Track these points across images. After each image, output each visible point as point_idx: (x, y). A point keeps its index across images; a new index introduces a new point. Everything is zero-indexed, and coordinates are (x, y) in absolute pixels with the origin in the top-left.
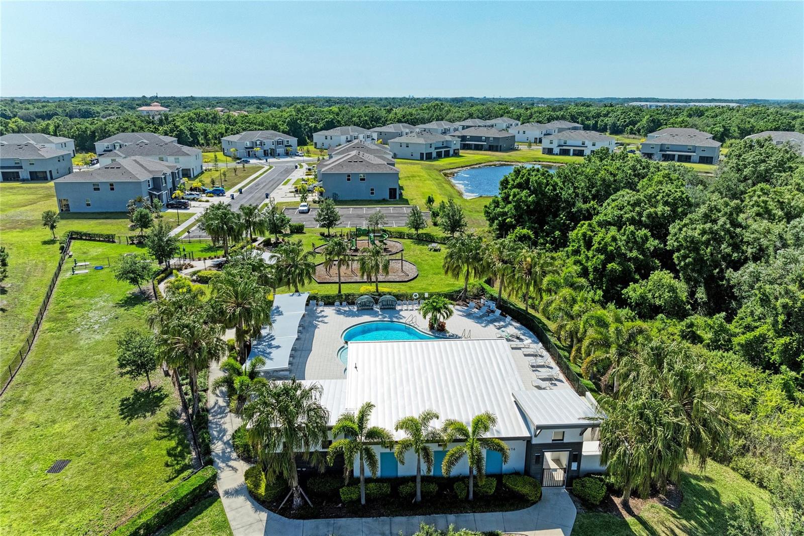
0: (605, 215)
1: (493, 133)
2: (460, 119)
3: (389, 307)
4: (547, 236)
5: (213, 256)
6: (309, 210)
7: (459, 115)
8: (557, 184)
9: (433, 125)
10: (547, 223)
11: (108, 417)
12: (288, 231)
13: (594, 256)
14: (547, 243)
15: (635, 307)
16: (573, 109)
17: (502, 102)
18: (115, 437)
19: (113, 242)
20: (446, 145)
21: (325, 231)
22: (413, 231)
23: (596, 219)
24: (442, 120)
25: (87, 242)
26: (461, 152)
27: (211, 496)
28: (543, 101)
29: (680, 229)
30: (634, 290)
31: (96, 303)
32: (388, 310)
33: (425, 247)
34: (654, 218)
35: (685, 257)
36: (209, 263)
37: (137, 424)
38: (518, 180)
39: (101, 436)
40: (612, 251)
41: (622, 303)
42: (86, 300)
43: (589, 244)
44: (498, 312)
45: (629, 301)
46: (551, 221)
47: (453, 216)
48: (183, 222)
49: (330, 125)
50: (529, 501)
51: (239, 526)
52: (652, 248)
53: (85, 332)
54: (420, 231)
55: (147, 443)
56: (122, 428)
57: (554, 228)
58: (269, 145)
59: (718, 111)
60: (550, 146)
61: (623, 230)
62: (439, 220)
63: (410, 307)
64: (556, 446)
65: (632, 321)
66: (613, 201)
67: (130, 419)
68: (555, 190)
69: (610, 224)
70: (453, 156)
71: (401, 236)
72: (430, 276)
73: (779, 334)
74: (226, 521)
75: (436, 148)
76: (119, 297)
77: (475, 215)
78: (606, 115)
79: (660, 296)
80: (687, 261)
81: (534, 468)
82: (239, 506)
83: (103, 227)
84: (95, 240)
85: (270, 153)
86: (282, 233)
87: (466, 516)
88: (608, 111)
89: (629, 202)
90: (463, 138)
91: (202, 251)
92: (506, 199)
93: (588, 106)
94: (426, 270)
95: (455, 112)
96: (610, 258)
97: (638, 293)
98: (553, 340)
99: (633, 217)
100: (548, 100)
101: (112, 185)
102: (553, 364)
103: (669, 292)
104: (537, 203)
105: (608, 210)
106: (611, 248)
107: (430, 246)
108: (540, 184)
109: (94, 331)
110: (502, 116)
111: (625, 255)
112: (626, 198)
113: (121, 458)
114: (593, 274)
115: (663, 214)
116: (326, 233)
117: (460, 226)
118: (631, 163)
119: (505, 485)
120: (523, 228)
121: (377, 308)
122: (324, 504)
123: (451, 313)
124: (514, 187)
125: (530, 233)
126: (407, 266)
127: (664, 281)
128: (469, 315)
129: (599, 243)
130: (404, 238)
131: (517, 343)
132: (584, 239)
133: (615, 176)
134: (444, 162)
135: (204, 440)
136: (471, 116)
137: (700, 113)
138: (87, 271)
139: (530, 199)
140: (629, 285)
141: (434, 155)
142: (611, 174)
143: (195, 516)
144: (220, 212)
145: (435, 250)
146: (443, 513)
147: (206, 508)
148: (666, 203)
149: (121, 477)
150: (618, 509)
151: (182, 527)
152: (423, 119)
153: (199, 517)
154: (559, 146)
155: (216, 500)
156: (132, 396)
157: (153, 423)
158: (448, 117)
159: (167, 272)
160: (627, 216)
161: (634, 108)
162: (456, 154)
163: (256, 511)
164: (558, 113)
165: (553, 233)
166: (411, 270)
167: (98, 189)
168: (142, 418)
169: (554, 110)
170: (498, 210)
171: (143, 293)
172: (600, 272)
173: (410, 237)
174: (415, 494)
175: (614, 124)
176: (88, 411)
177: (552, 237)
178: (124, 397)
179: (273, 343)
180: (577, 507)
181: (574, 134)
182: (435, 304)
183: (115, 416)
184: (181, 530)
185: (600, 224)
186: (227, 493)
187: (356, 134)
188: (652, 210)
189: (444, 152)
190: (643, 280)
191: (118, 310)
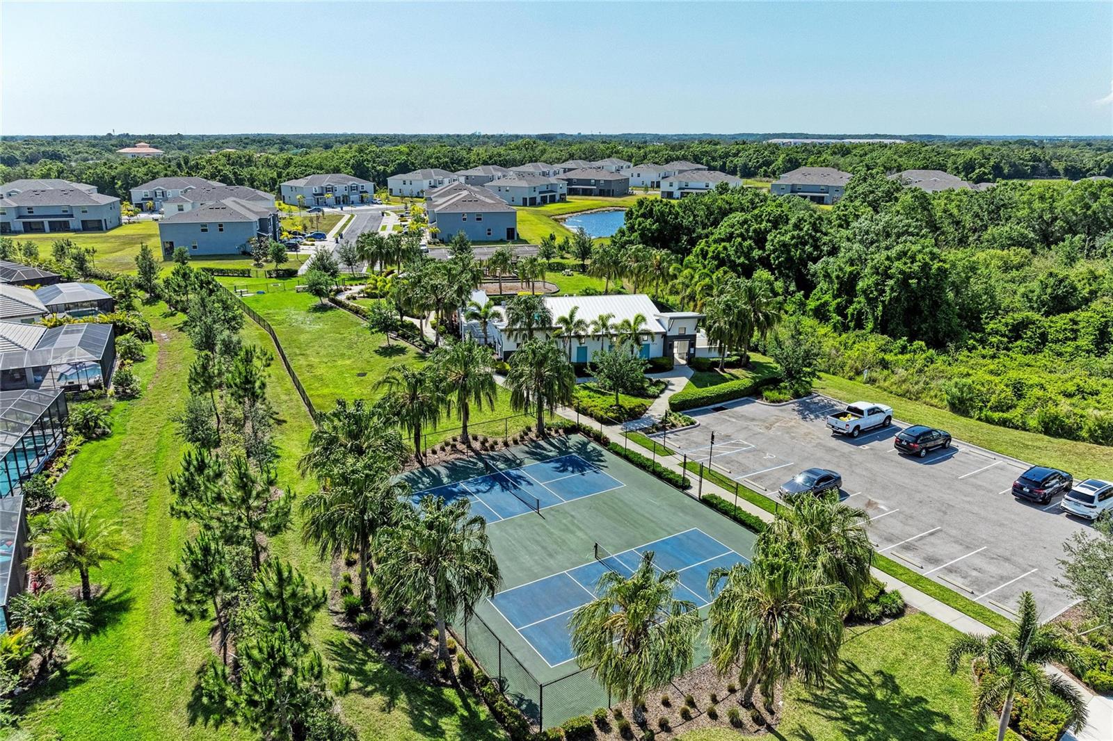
0: (719, 234)
1: (603, 176)
2: (558, 160)
7: (558, 155)
8: (678, 213)
9: (529, 168)
11: (372, 357)
16: (696, 148)
17: (606, 140)
20: (551, 189)
22: (545, 260)
23: (711, 238)
24: (536, 161)
26: (568, 198)
28: (659, 138)
29: (776, 237)
33: (558, 274)
34: (758, 232)
35: (778, 257)
38: (642, 211)
48: (304, 261)
49: (404, 168)
50: (666, 368)
54: (551, 261)
58: (341, 190)
59: (867, 149)
60: (670, 189)
61: (733, 242)
64: (681, 337)
66: (726, 222)
68: (676, 218)
69: (722, 239)
70: (559, 202)
73: (835, 297)
75: (540, 193)
78: (736, 155)
80: (780, 261)
81: (668, 352)
84: (228, 276)
85: (343, 201)
88: (738, 150)
89: (739, 221)
90: (570, 181)
92: (632, 229)
93: (715, 144)
94: (565, 287)
95: (552, 152)
99: (742, 233)
100: (664, 137)
101: (221, 225)
104: (659, 231)
105: (722, 229)
107: (562, 273)
108: (662, 213)
110: (609, 156)
111: (734, 262)
112: (736, 219)
115: (764, 228)
118: (750, 197)
124: (638, 216)
126: (547, 285)
127: (763, 277)
133: (730, 204)
134: (551, 208)
136: (572, 157)
137: (845, 151)
138: (252, 295)
139: (654, 227)
141: (538, 200)
142: (727, 203)
145: (569, 276)
148: (768, 221)
150: (718, 372)
152: (514, 160)
154: (680, 189)
156: (380, 349)
157: (408, 357)
158: (542, 159)
160: (736, 232)
161: (769, 145)
162: (562, 200)
164: (678, 153)
166: (552, 287)
167: (206, 230)
169: (673, 149)
170: (624, 238)
171: (324, 305)
175: (745, 165)
181: (696, 175)
183: (377, 357)
185: (715, 241)
187: (440, 178)
188: (757, 226)
189: (549, 197)
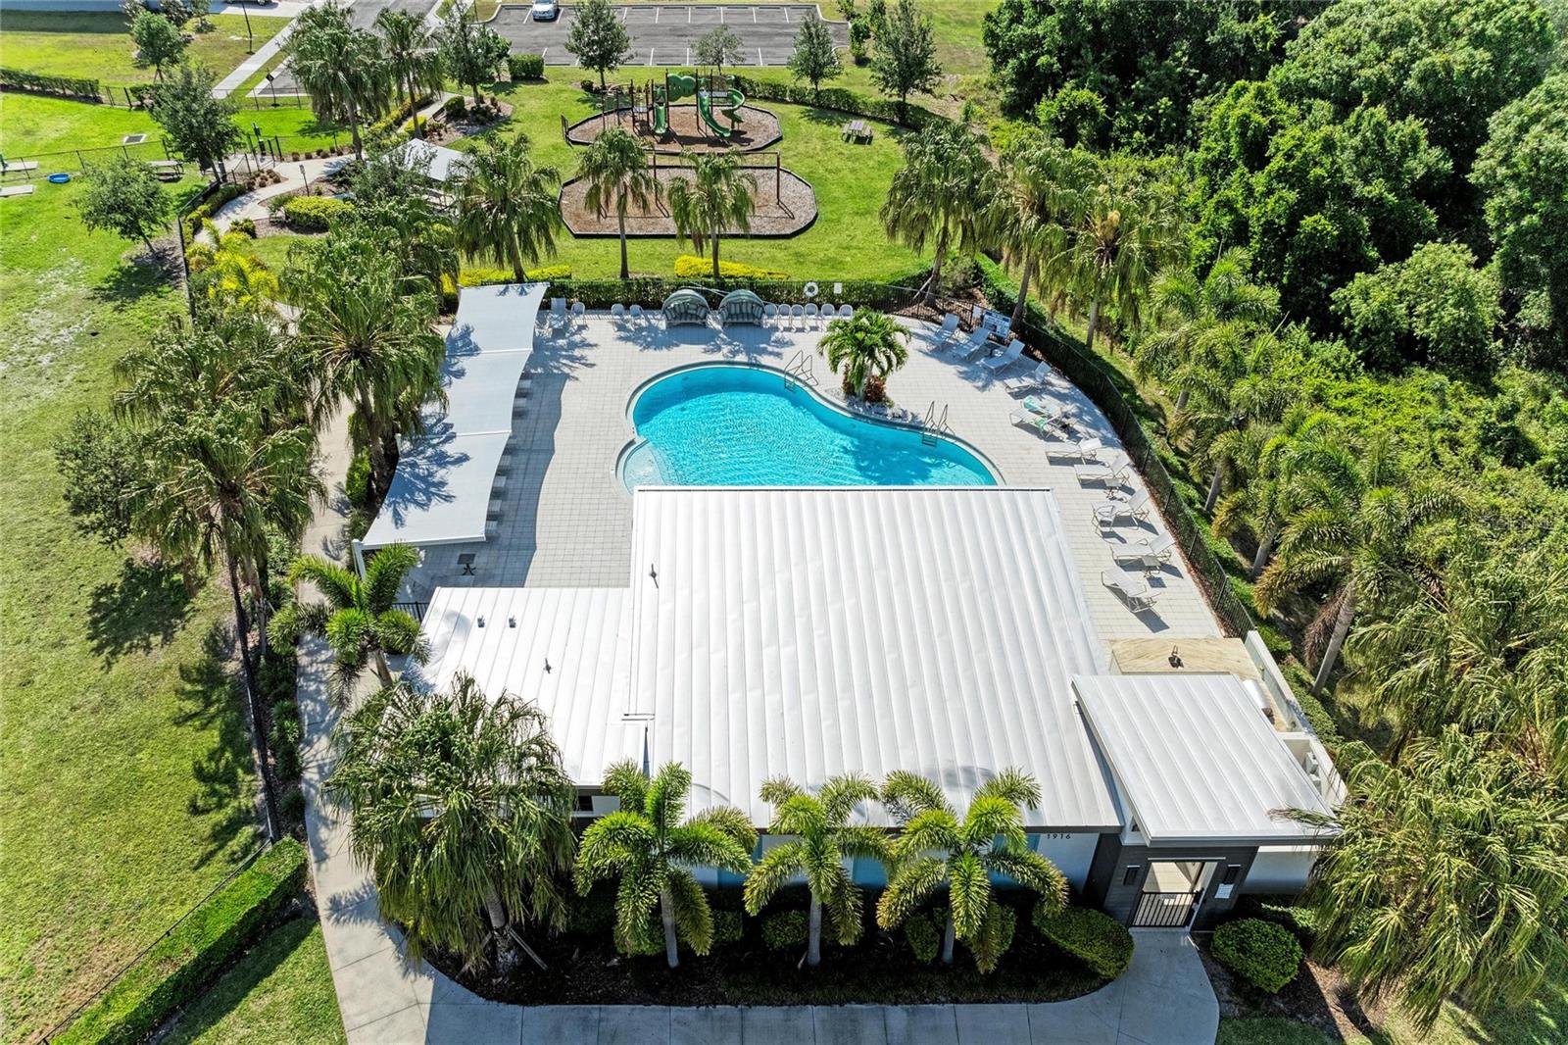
0: (1305, 65)
3: (745, 323)
4: (1137, 109)
5: (327, 149)
6: (557, 12)
10: (1142, 74)
11: (59, 645)
12: (506, 77)
13: (1270, 192)
14: (1136, 128)
15: (1360, 338)
18: (74, 709)
19: (97, 101)
21: (593, 76)
22: (806, 83)
23: (1278, 74)
25: (34, 99)
27: (296, 915)
29: (1523, 129)
30: (1365, 295)
31: (48, 287)
32: (744, 330)
33: (835, 129)
34: (1439, 82)
35: (1520, 211)
36: (317, 168)
37: (128, 671)
39: (41, 704)
40: (1319, 180)
41: (1327, 325)
42: (26, 277)
43: (1255, 152)
44: (1017, 346)
45: (1347, 321)
46: (1151, 68)
47: (906, 46)
48: (262, 43)
50: (1096, 975)
51: (364, 1019)
52: (1420, 172)
53: (17, 376)
54: (825, 84)
55: (150, 732)
56: (91, 680)
57: (1159, 88)
61: (1353, 118)
62: (869, 48)
63: (797, 322)
65: (1349, 379)
66: (1332, 23)
67: (113, 654)
69: (1315, 93)
71: (776, 94)
72: (846, 219)
74: (331, 1000)
76: (103, 270)
77: (957, 34)
79: (1430, 313)
80: (1524, 223)
81: (1116, 894)
82: (365, 952)
83: (72, 56)
84: (52, 95)
86: (492, 79)
87: (933, 1012)
89: (1376, 31)
91: (303, 132)
94: (835, 200)
96: (1314, 198)
97: (1375, 305)
98: (1157, 445)
99: (1381, 78)
102: (1155, 517)
103: (1456, 306)
104: (1119, 15)
105: (1314, 51)
106: (1318, 171)
107: (846, 128)
109: (40, 375)
111: (1348, 189)
112: (1369, 18)
113: (87, 777)
114: (1261, 241)
115: (1467, 73)
116: (597, 84)
117: (924, 74)
119: (1037, 932)
120: (1078, 87)
121: (714, 322)
122: (575, 956)
123: (901, 357)
125: (1098, 100)
126: (791, 188)
127: (1447, 274)
128: (942, 351)
129: (1289, 156)
130: (783, 101)
131: (1066, 448)
132: (1243, 135)
135: (283, 738)
138: (29, 188)
140: (1352, 279)
143: (254, 984)
144: (324, 34)
145: (861, 140)
146: (876, 1001)
147: (284, 955)
148: (1479, 40)
149: (83, 841)
150: (1326, 1007)
151: (222, 1014)
153: (266, 983)
155: (308, 931)
156: (119, 581)
157: (167, 668)
159: (221, 196)
160: (1366, 72)
163: (405, 974)
165: (1154, 100)
166: (800, 199)
168: (140, 652)
170: (1021, 30)
171: (159, 257)
172: (1281, 236)
173: (798, 99)
174: (806, 946)
176: (14, 623)
177: (1150, 113)
178: (101, 581)
179: (451, 449)
180: (1219, 995)
182: (860, 335)
183: (78, 643)
184: (222, 1024)
185: (1289, 92)
186: (336, 905)
188: (1437, 58)
190: (1387, 264)
191: (98, 309)
